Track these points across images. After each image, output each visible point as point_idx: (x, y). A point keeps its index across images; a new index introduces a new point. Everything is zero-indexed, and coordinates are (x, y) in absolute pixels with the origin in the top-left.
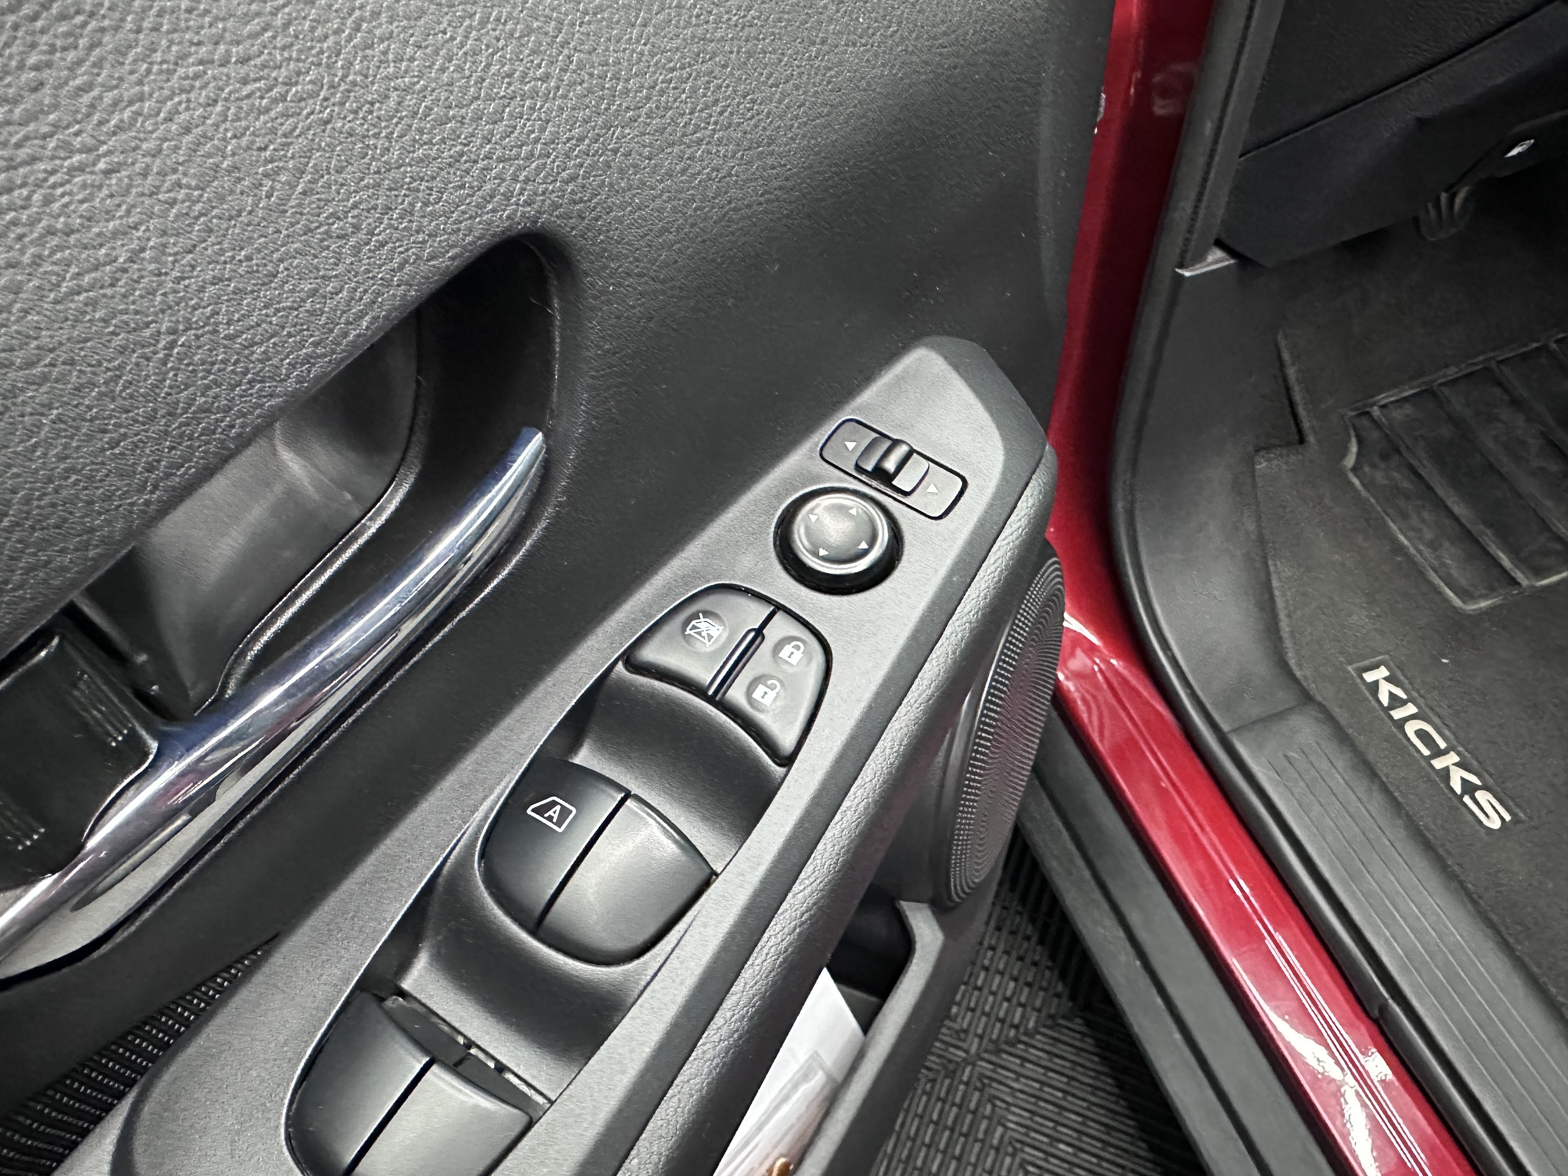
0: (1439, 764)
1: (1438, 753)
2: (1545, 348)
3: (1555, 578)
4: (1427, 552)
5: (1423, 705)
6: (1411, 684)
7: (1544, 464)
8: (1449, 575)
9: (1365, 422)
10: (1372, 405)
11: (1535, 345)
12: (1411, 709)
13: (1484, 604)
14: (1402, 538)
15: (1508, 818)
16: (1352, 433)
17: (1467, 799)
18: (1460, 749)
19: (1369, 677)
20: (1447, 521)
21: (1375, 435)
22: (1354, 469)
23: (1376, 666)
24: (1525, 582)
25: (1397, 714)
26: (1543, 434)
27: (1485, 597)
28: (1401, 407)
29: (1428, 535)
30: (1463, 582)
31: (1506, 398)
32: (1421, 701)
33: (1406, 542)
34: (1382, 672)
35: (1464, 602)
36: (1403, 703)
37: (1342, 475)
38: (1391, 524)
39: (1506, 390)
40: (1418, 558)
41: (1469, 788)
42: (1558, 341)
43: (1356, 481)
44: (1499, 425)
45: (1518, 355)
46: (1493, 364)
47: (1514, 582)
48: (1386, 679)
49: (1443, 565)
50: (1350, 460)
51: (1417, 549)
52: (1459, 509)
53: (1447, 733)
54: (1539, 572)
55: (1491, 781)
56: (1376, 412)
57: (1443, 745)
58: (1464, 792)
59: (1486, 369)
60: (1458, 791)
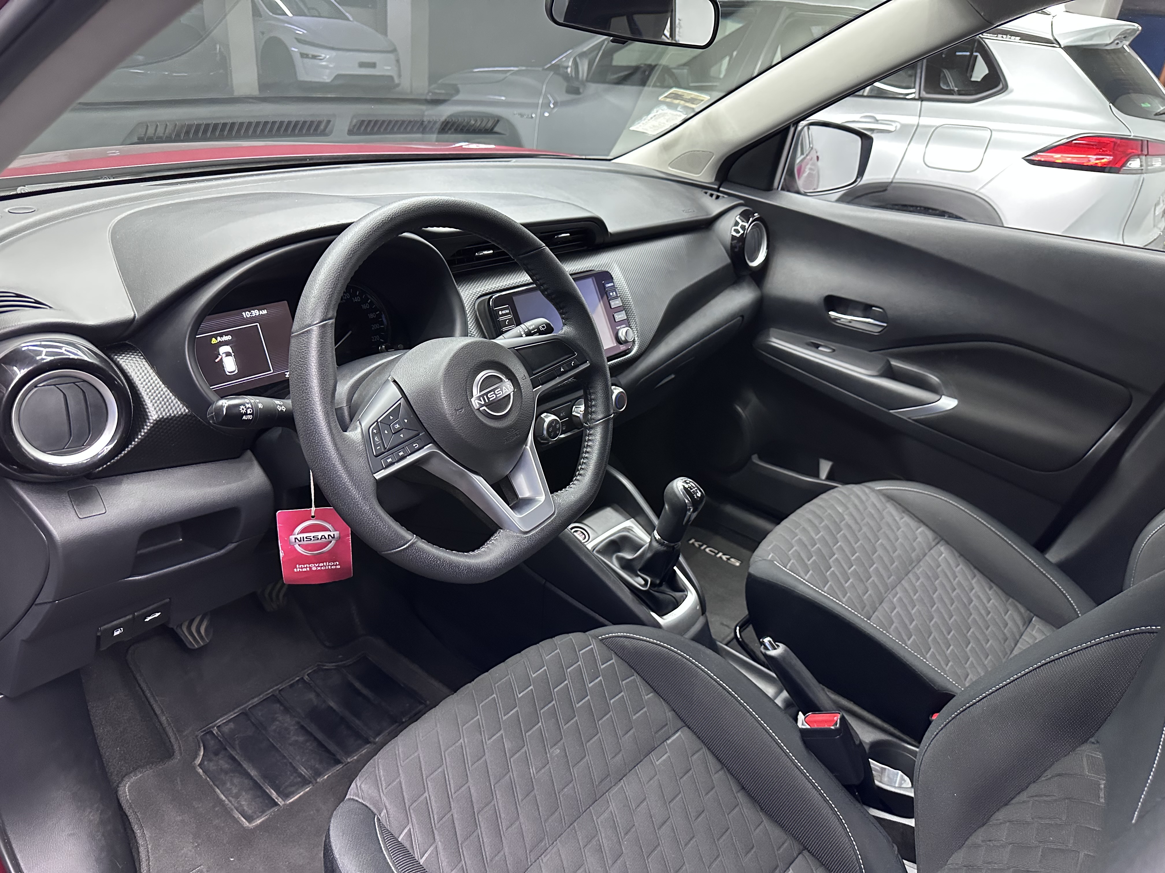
2: (302, 679)
3: (296, 796)
4: (234, 800)
7: (297, 738)
8: (243, 810)
9: (208, 737)
10: (213, 727)
11: (297, 679)
13: (258, 822)
14: (222, 796)
16: (202, 745)
20: (246, 781)
21: (212, 742)
22: (200, 765)
24: (281, 803)
26: (298, 723)
27: (260, 817)
28: (227, 725)
29: (236, 791)
30: (250, 812)
31: (282, 708)
33: (224, 798)
35: (249, 823)
37: (194, 768)
38: (217, 790)
39: (282, 704)
40: (228, 805)
42: (309, 674)
43: (200, 771)
44: (277, 723)
45: (290, 685)
46: (277, 692)
47: (276, 805)
49: (241, 805)
50: (198, 761)
52: (253, 773)
54: (289, 795)
56: (215, 731)
59: (273, 695)
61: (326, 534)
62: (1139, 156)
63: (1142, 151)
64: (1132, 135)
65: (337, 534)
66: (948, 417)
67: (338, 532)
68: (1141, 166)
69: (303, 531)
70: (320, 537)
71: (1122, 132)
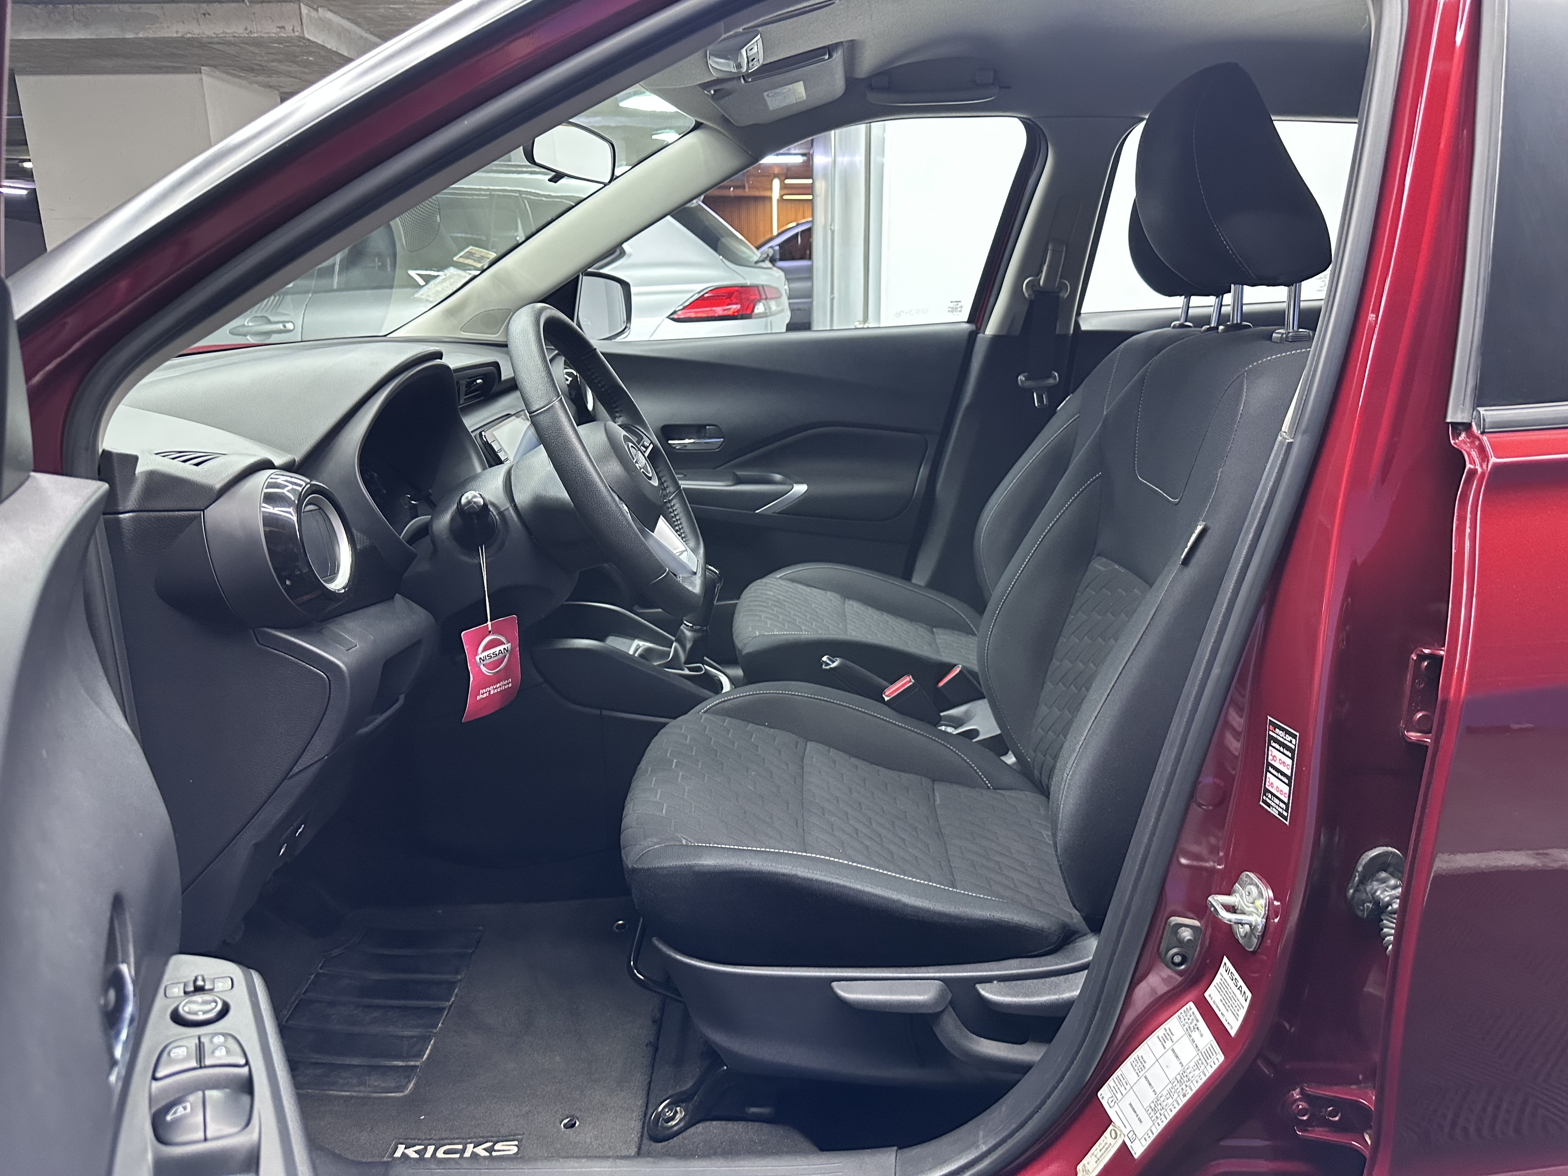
0: (467, 1154)
1: (464, 1150)
2: (318, 975)
3: (428, 1052)
4: (362, 1088)
5: (434, 1142)
6: (419, 1139)
7: (372, 1016)
8: (383, 1088)
11: (313, 976)
12: (431, 1149)
13: (411, 1085)
14: (344, 1093)
15: (516, 1143)
17: (494, 1154)
18: (469, 1141)
19: (398, 1154)
20: (356, 1069)
23: (396, 1148)
24: (418, 1063)
25: (428, 1155)
26: (358, 1006)
27: (409, 1082)
29: (355, 1081)
30: (393, 1085)
32: (431, 1141)
33: (347, 1094)
34: (401, 1148)
35: (402, 1092)
36: (425, 1149)
38: (331, 1092)
40: (361, 1094)
41: (490, 1150)
42: (321, 968)
45: (310, 984)
46: (302, 996)
47: (416, 1067)
48: (405, 1148)
49: (375, 1086)
51: (355, 1091)
53: (456, 1141)
54: (420, 1055)
55: (495, 1139)
57: (460, 1147)
58: (491, 1153)
60: (488, 1154)
61: (501, 648)
62: (760, 300)
63: (760, 296)
64: (749, 282)
65: (509, 645)
66: (804, 499)
67: (510, 644)
68: (765, 309)
69: (484, 650)
70: (497, 653)
71: (738, 281)
